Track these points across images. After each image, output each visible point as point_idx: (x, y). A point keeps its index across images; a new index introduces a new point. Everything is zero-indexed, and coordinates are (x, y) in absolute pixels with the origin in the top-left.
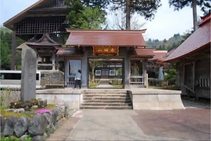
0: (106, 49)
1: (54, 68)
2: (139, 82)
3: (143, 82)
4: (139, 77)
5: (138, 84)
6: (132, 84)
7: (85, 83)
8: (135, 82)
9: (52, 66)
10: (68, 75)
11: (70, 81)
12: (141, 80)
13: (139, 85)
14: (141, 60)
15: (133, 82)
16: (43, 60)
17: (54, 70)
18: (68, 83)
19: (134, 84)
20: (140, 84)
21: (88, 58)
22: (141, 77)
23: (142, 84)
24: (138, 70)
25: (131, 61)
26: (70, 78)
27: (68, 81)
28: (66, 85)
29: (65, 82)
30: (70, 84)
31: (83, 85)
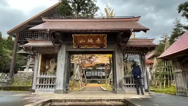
0: (90, 39)
6: (127, 86)
10: (39, 76)
11: (40, 83)
15: (128, 84)
18: (37, 86)
26: (40, 78)
27: (38, 83)
28: (33, 88)
29: (33, 84)
30: (39, 87)
31: (58, 88)
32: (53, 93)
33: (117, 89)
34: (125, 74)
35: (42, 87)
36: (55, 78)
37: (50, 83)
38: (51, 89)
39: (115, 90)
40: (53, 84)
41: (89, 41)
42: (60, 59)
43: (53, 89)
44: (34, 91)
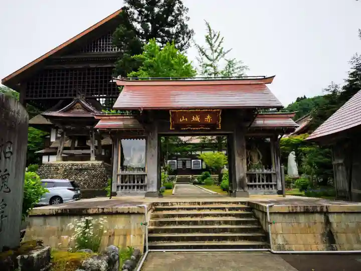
0: (195, 117)
1: (93, 158)
2: (265, 183)
3: (273, 183)
4: (265, 171)
5: (263, 186)
6: (251, 186)
7: (153, 186)
8: (257, 183)
9: (90, 154)
10: (120, 172)
11: (122, 182)
12: (269, 177)
13: (266, 190)
14: (268, 137)
15: (253, 183)
16: (73, 143)
17: (93, 161)
18: (118, 187)
19: (255, 186)
20: (268, 186)
21: (160, 136)
22: (269, 172)
23: (271, 186)
24: (261, 158)
25: (247, 140)
26: (122, 176)
27: (119, 183)
28: (114, 190)
29: (113, 184)
30: (122, 188)
31: (150, 190)
32: (144, 196)
33: (236, 191)
34: (248, 168)
35: (126, 188)
36: (145, 175)
37: (138, 182)
38: (139, 191)
39: (234, 192)
40: (142, 184)
41: (193, 118)
42: (151, 147)
43: (143, 192)
44: (115, 194)
